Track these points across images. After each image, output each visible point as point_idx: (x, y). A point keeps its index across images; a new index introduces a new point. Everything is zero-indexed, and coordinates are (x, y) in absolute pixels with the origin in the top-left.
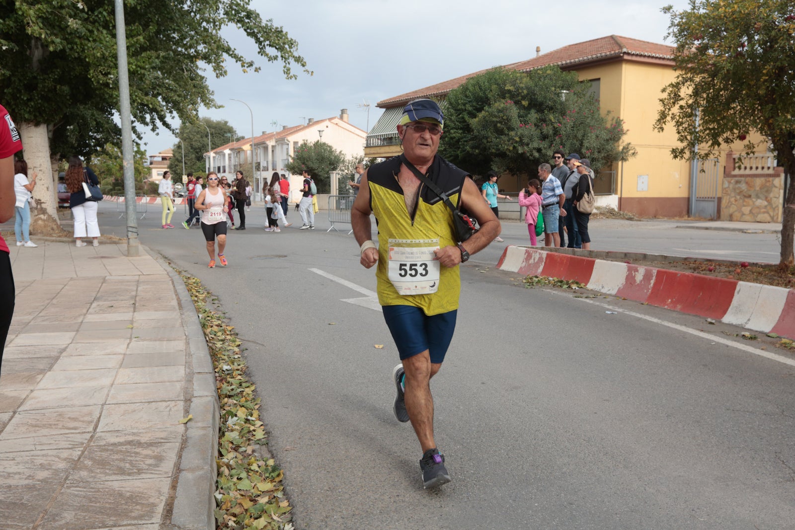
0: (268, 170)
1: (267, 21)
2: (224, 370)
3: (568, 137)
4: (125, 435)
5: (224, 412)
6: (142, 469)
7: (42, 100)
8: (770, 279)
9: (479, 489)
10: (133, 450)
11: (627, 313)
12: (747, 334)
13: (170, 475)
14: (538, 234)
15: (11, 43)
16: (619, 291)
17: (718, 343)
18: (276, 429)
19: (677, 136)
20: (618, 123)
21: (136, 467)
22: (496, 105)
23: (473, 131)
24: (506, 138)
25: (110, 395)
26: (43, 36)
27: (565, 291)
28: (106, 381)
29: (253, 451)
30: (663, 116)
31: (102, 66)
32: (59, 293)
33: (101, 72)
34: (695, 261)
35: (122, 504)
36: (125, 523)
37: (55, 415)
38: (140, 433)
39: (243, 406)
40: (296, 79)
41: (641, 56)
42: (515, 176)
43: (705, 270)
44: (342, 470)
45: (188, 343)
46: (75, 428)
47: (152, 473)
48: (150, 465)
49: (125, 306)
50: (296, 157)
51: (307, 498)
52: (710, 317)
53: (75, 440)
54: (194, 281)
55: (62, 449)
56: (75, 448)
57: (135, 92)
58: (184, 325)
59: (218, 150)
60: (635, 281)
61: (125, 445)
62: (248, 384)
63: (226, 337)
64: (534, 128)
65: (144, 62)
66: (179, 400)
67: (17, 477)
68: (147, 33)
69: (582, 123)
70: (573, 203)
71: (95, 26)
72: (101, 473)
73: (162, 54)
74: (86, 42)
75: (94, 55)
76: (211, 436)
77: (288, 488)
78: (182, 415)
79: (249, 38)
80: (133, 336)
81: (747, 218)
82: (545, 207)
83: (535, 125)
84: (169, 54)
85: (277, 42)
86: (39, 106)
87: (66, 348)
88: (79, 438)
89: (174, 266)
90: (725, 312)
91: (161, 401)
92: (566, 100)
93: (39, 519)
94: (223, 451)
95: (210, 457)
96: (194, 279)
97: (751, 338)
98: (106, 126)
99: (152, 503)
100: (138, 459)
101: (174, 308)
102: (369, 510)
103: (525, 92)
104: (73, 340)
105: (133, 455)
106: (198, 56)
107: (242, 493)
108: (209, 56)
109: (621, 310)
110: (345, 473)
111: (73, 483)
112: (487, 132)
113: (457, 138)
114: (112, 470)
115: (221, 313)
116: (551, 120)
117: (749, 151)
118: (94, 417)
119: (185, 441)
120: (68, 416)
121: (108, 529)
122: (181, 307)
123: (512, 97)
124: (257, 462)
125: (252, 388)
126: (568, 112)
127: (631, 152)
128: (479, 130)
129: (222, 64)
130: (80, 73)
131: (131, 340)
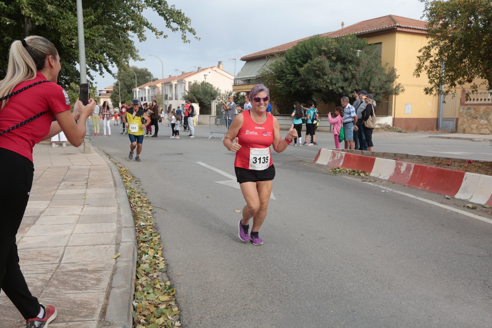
0: (172, 99)
1: (172, 6)
2: (141, 225)
3: (361, 79)
4: (79, 265)
5: (140, 251)
6: (88, 287)
8: (486, 171)
9: (296, 301)
10: (83, 275)
11: (395, 191)
12: (470, 205)
13: (105, 291)
14: (340, 141)
15: (12, 20)
16: (390, 177)
17: (451, 211)
18: (172, 263)
19: (428, 80)
20: (393, 71)
21: (84, 285)
22: (316, 59)
23: (301, 75)
24: (322, 80)
25: (70, 240)
26: (32, 16)
27: (356, 177)
28: (68, 232)
29: (158, 276)
30: (419, 67)
31: (67, 34)
32: (40, 176)
33: (67, 38)
34: (439, 159)
35: (75, 308)
36: (77, 320)
37: (36, 252)
38: (88, 264)
39: (152, 248)
40: (189, 42)
41: (408, 28)
42: (327, 104)
43: (445, 165)
44: (212, 288)
45: (119, 209)
46: (48, 261)
47: (94, 289)
48: (93, 284)
49: (81, 184)
50: (190, 92)
51: (190, 306)
52: (447, 195)
53: (48, 268)
55: (40, 273)
56: (48, 273)
57: (89, 51)
58: (117, 197)
59: (141, 87)
60: (401, 171)
61: (78, 272)
62: (155, 234)
63: (143, 205)
64: (339, 74)
65: (94, 32)
66: (112, 244)
68: (96, 14)
69: (370, 71)
70: (362, 122)
71: (64, 10)
72: (63, 289)
73: (106, 27)
74: (59, 19)
75: (63, 27)
76: (131, 266)
77: (178, 299)
78: (114, 253)
79: (160, 16)
80: (85, 203)
81: (474, 131)
82: (345, 124)
83: (340, 72)
84: (110, 27)
85: (178, 19)
87: (44, 210)
88: (50, 267)
89: (113, 160)
90: (456, 192)
91: (101, 245)
92: (360, 56)
94: (139, 276)
95: (130, 280)
96: (124, 168)
97: (473, 208)
98: (71, 72)
99: (94, 308)
100: (86, 280)
101: (112, 186)
102: (228, 314)
103: (334, 51)
104: (48, 206)
105: (83, 278)
106: (128, 28)
107: (150, 302)
108: (135, 28)
109: (391, 190)
110: (214, 290)
111: (46, 295)
112: (310, 77)
113: (291, 80)
114: (70, 287)
115: (140, 189)
116: (350, 69)
117: (474, 90)
118: (60, 254)
119: (115, 270)
120: (44, 253)
121: (66, 323)
122: (116, 186)
123: (326, 54)
124: (159, 283)
125: (158, 237)
126: (361, 64)
127: (401, 89)
128: (304, 75)
129: (143, 33)
130: (55, 39)
131: (84, 206)
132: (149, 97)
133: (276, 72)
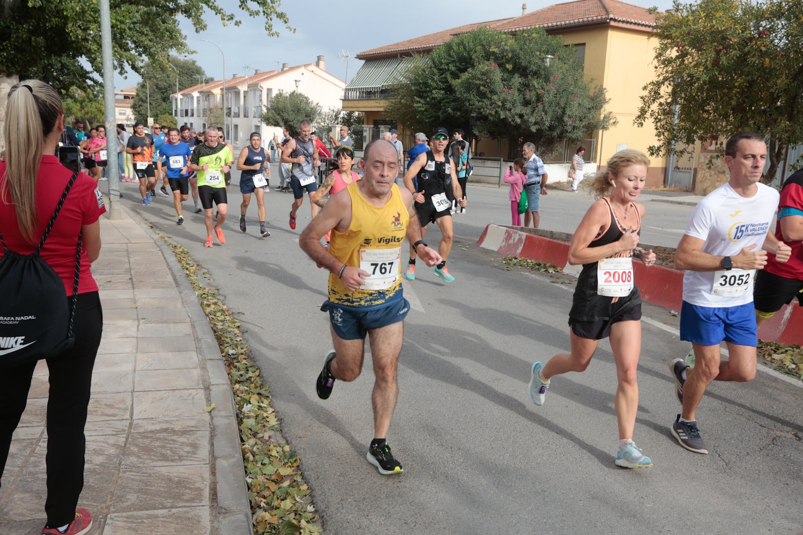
0: (239, 116)
2: (230, 354)
3: (551, 103)
4: (160, 422)
6: (183, 456)
7: (15, 51)
9: (467, 476)
10: (170, 438)
13: (208, 462)
18: (287, 417)
19: (655, 132)
20: (601, 91)
21: (176, 454)
22: (480, 66)
23: (455, 92)
24: (489, 103)
25: (136, 382)
27: (542, 275)
28: (128, 367)
29: (270, 437)
30: (643, 112)
31: (80, 20)
33: (79, 26)
35: (174, 488)
36: (181, 505)
38: (172, 421)
39: (254, 393)
40: (278, 36)
41: (627, 22)
42: (496, 140)
45: (193, 327)
46: (113, 415)
47: (191, 460)
48: (188, 452)
49: (122, 281)
50: (269, 107)
51: (324, 483)
52: (674, 309)
53: (117, 427)
54: (181, 250)
55: (108, 435)
56: (119, 434)
58: (186, 306)
59: (185, 91)
61: (161, 433)
62: (253, 369)
63: (225, 318)
64: (517, 93)
65: (124, 16)
66: (199, 388)
69: (564, 90)
72: (148, 459)
73: (143, 9)
75: (72, 8)
76: (235, 425)
77: (306, 473)
78: (205, 403)
80: (140, 317)
83: (518, 90)
84: (151, 10)
86: (12, 56)
88: (120, 425)
89: (158, 232)
91: (183, 389)
92: (551, 66)
93: (109, 500)
94: (245, 438)
95: (237, 445)
96: (180, 247)
98: (72, 68)
99: (199, 488)
100: (176, 446)
101: (171, 285)
102: (377, 494)
103: (510, 55)
105: (171, 442)
106: (177, 9)
107: (268, 478)
108: (190, 9)
110: (353, 460)
111: (127, 468)
112: (470, 95)
113: (438, 98)
114: (157, 456)
115: (214, 289)
116: (534, 86)
118: (127, 404)
119: (213, 431)
120: (105, 403)
121: (167, 510)
122: (177, 284)
123: (496, 59)
124: (275, 448)
125: (257, 373)
126: (552, 78)
127: (612, 121)
128: (461, 92)
129: (202, 17)
130: (56, 25)
131: (139, 322)
132: (198, 110)
133: (415, 84)
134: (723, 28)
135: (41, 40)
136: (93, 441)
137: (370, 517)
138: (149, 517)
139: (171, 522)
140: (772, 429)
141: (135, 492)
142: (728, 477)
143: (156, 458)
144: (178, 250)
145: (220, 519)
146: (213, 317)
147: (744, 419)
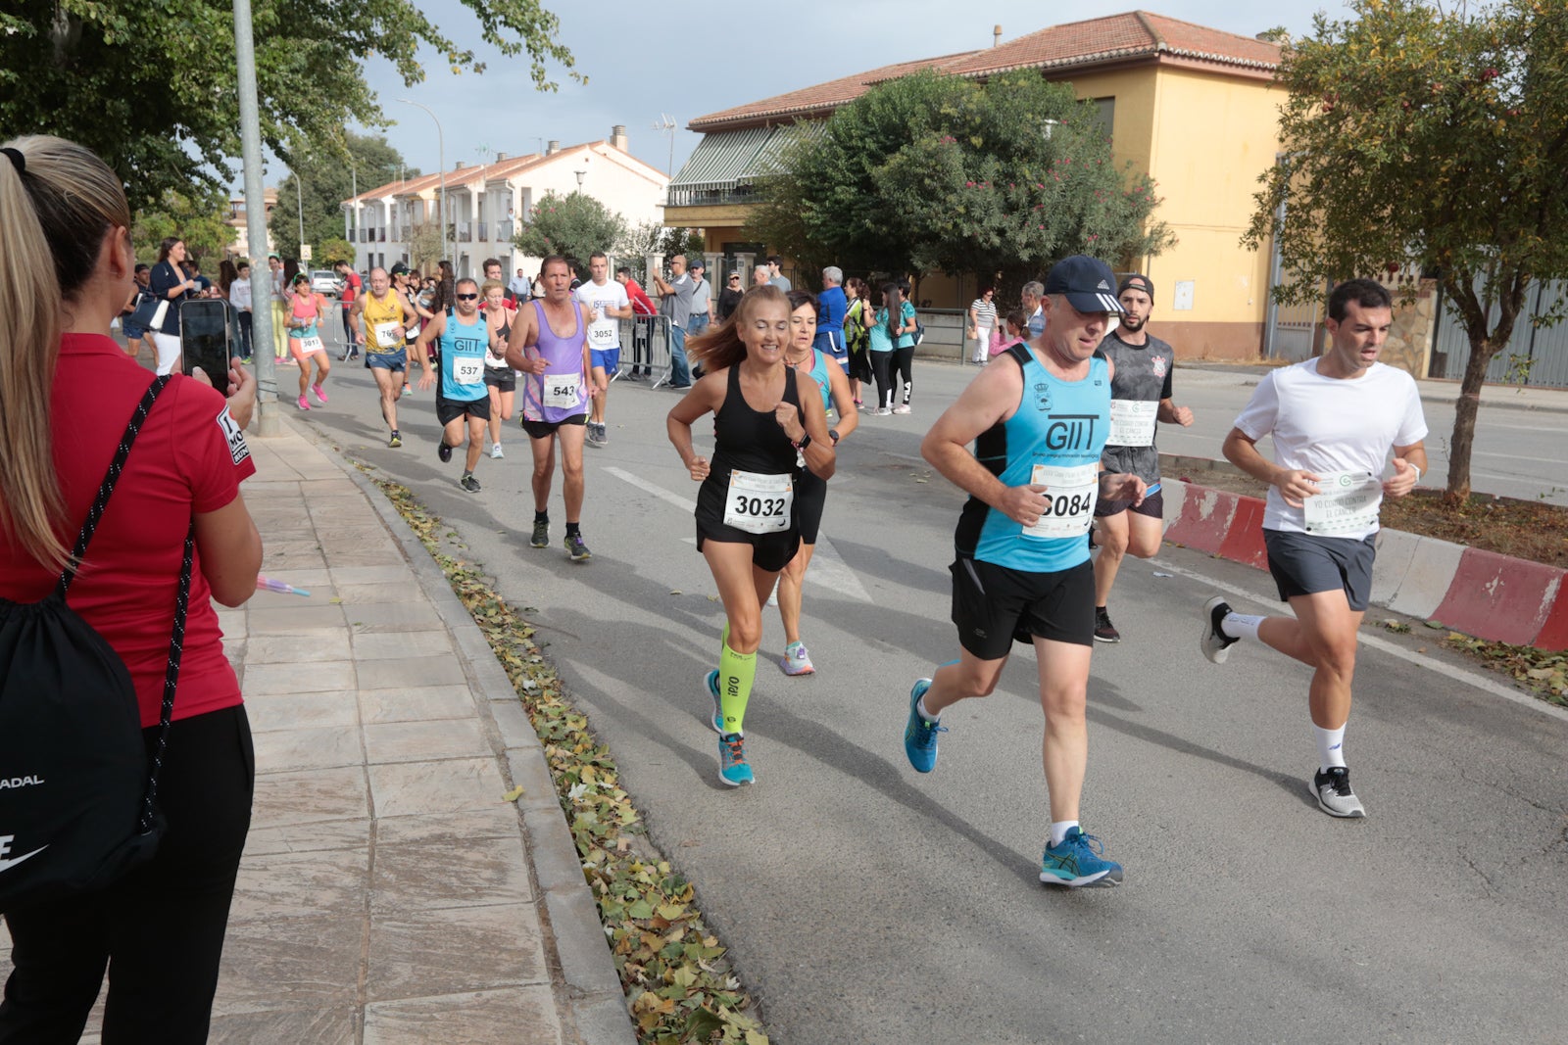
0: (470, 240)
2: (527, 687)
3: (1055, 207)
4: (426, 823)
5: (558, 773)
6: (482, 889)
8: (1430, 521)
10: (452, 853)
11: (1190, 576)
12: (1394, 622)
13: (530, 899)
15: (24, 22)
18: (654, 807)
19: (1281, 259)
20: (1146, 185)
21: (469, 883)
22: (925, 141)
23: (878, 189)
24: (940, 208)
25: (367, 745)
26: (93, 15)
28: (347, 718)
29: (628, 847)
30: (1259, 222)
31: (196, 68)
33: (195, 79)
35: (477, 951)
36: (496, 983)
37: (293, 784)
38: (448, 820)
39: (585, 762)
40: (555, 90)
41: (1191, 57)
42: (954, 277)
45: (453, 638)
46: (338, 811)
47: (499, 895)
48: (490, 880)
49: (304, 552)
50: (527, 221)
51: (747, 934)
53: (348, 834)
54: (399, 491)
55: (334, 850)
56: (354, 848)
58: (431, 598)
59: (369, 195)
60: (1199, 514)
61: (434, 843)
62: (575, 717)
63: (504, 620)
64: (992, 190)
65: (274, 59)
66: (486, 757)
67: (287, 900)
69: (1080, 183)
72: (419, 895)
73: (310, 44)
74: (164, 19)
75: (181, 45)
76: (566, 826)
77: (709, 914)
78: (502, 784)
79: (466, 7)
80: (350, 621)
83: (995, 184)
84: (325, 46)
85: (520, 17)
87: (245, 646)
88: (354, 830)
89: (350, 458)
91: (458, 759)
92: (1053, 139)
93: (361, 976)
94: (584, 849)
96: (397, 487)
97: (1400, 630)
98: (167, 156)
99: (524, 949)
100: (465, 869)
101: (396, 559)
102: (851, 953)
103: (978, 120)
104: (247, 629)
105: (455, 861)
106: (371, 41)
107: (642, 925)
108: (392, 43)
110: (793, 887)
111: (382, 913)
112: (906, 195)
113: (847, 202)
114: (434, 889)
115: (472, 564)
116: (1024, 177)
117: (1406, 298)
118: (360, 789)
119: (527, 836)
120: (316, 787)
121: (475, 993)
122: (408, 558)
123: (953, 126)
124: (643, 868)
125: (583, 723)
126: (1056, 163)
127: (1167, 239)
128: (889, 188)
129: (415, 58)
130: (151, 77)
131: (350, 630)
132: (393, 228)
133: (801, 176)
134: (1420, 65)
135: (122, 104)
136: (309, 861)
137: (846, 998)
138: (443, 1008)
139: (486, 1018)
140: (1557, 812)
141: (408, 960)
142: (1497, 905)
143: (433, 893)
144: (394, 492)
145: (575, 1009)
146: (482, 617)
147: (1502, 794)
